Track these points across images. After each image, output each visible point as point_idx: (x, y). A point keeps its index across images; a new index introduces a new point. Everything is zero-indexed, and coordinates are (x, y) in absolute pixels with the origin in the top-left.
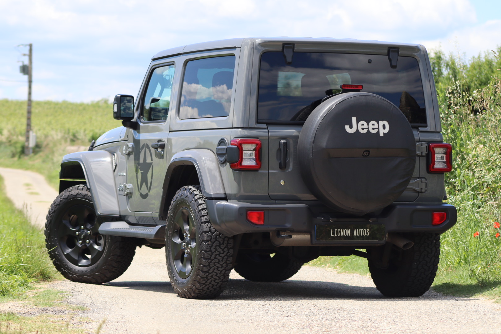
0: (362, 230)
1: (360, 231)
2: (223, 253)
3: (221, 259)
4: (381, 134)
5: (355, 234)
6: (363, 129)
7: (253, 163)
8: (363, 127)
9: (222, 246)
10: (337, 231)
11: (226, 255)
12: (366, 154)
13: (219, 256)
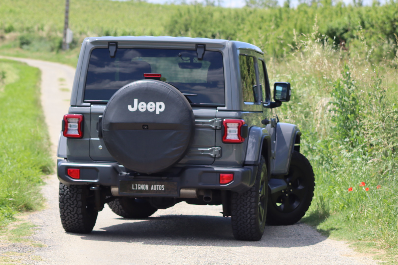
0: (158, 186)
1: (157, 187)
2: (73, 204)
3: (71, 209)
4: (158, 113)
5: (152, 189)
6: (142, 108)
7: (77, 133)
8: (143, 107)
9: (72, 199)
10: (137, 186)
11: (76, 206)
12: (145, 128)
13: (70, 206)
